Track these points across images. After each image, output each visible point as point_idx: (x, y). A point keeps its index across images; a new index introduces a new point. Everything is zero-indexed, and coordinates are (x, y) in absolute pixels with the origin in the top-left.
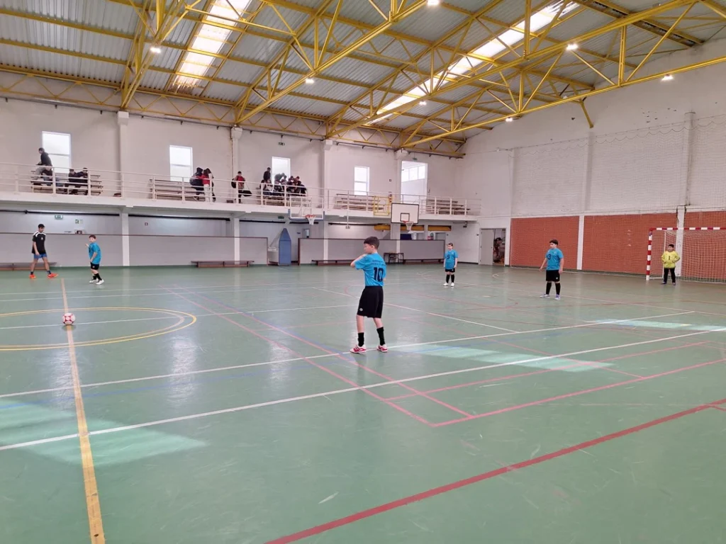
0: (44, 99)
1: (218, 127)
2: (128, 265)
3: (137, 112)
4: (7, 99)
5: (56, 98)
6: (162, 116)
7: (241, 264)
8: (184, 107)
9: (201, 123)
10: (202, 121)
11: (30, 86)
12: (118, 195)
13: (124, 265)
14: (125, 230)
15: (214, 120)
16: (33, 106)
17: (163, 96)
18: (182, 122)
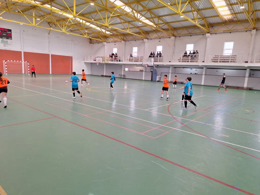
0: (187, 35)
1: (246, 31)
2: (203, 85)
3: (214, 32)
4: (180, 37)
5: (190, 33)
6: (222, 32)
7: (247, 89)
8: (231, 27)
9: (238, 31)
10: (239, 31)
11: (185, 32)
12: (203, 62)
13: (202, 84)
14: (204, 73)
15: (244, 29)
16: (185, 37)
17: (223, 24)
18: (230, 33)
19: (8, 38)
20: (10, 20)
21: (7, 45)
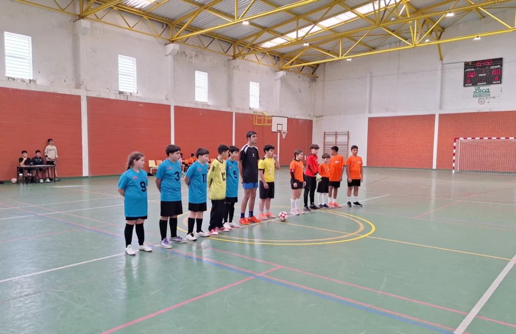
19: (489, 83)
20: (455, 37)
21: (487, 101)
